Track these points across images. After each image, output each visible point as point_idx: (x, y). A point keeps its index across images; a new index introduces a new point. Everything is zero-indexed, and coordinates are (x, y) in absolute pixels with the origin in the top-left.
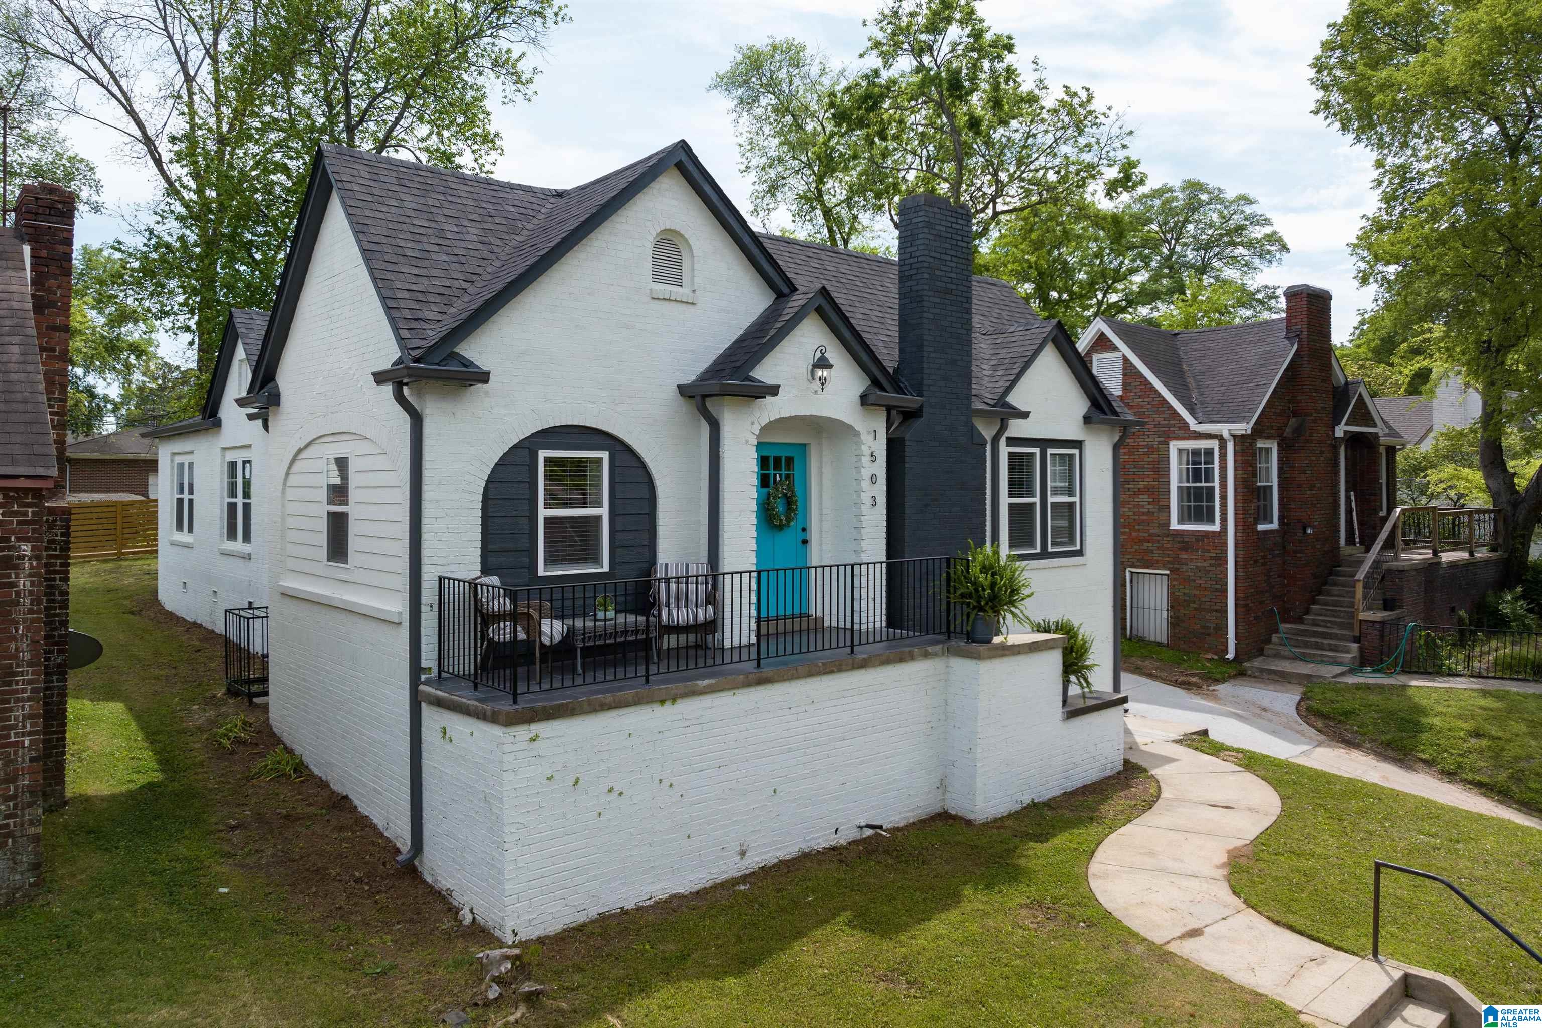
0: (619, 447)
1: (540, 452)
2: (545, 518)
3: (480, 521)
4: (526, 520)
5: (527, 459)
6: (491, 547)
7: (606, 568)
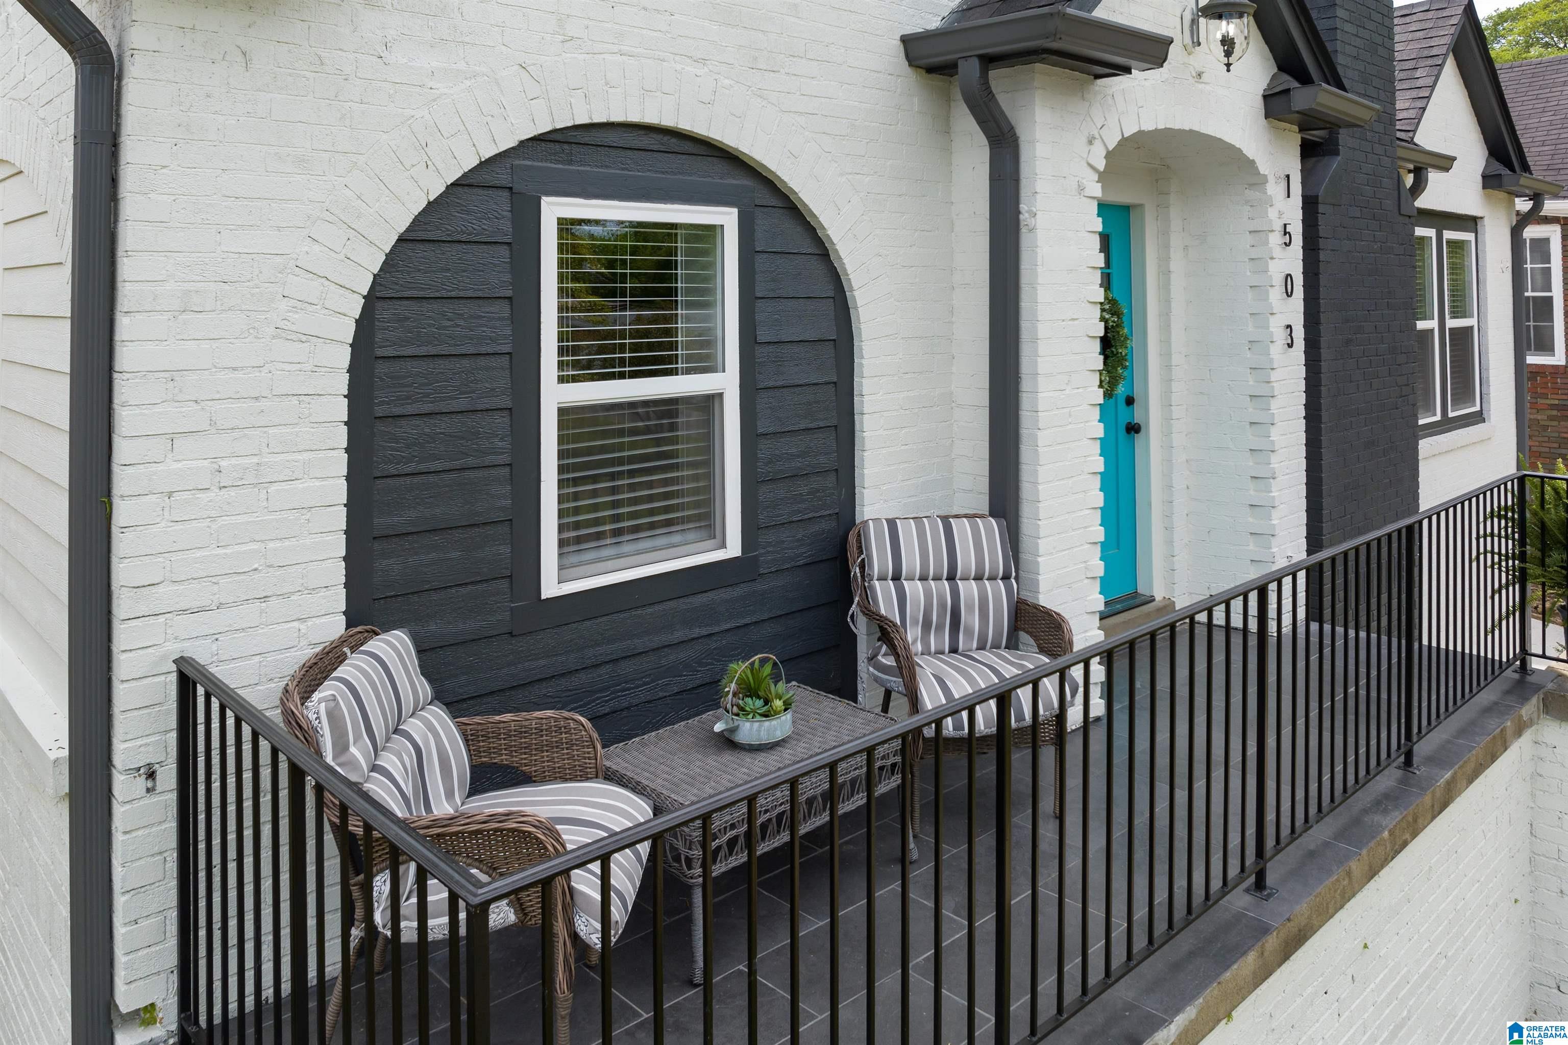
0: (763, 196)
1: (546, 201)
2: (563, 412)
3: (341, 436)
4: (502, 421)
5: (506, 226)
6: (381, 522)
7: (733, 548)
